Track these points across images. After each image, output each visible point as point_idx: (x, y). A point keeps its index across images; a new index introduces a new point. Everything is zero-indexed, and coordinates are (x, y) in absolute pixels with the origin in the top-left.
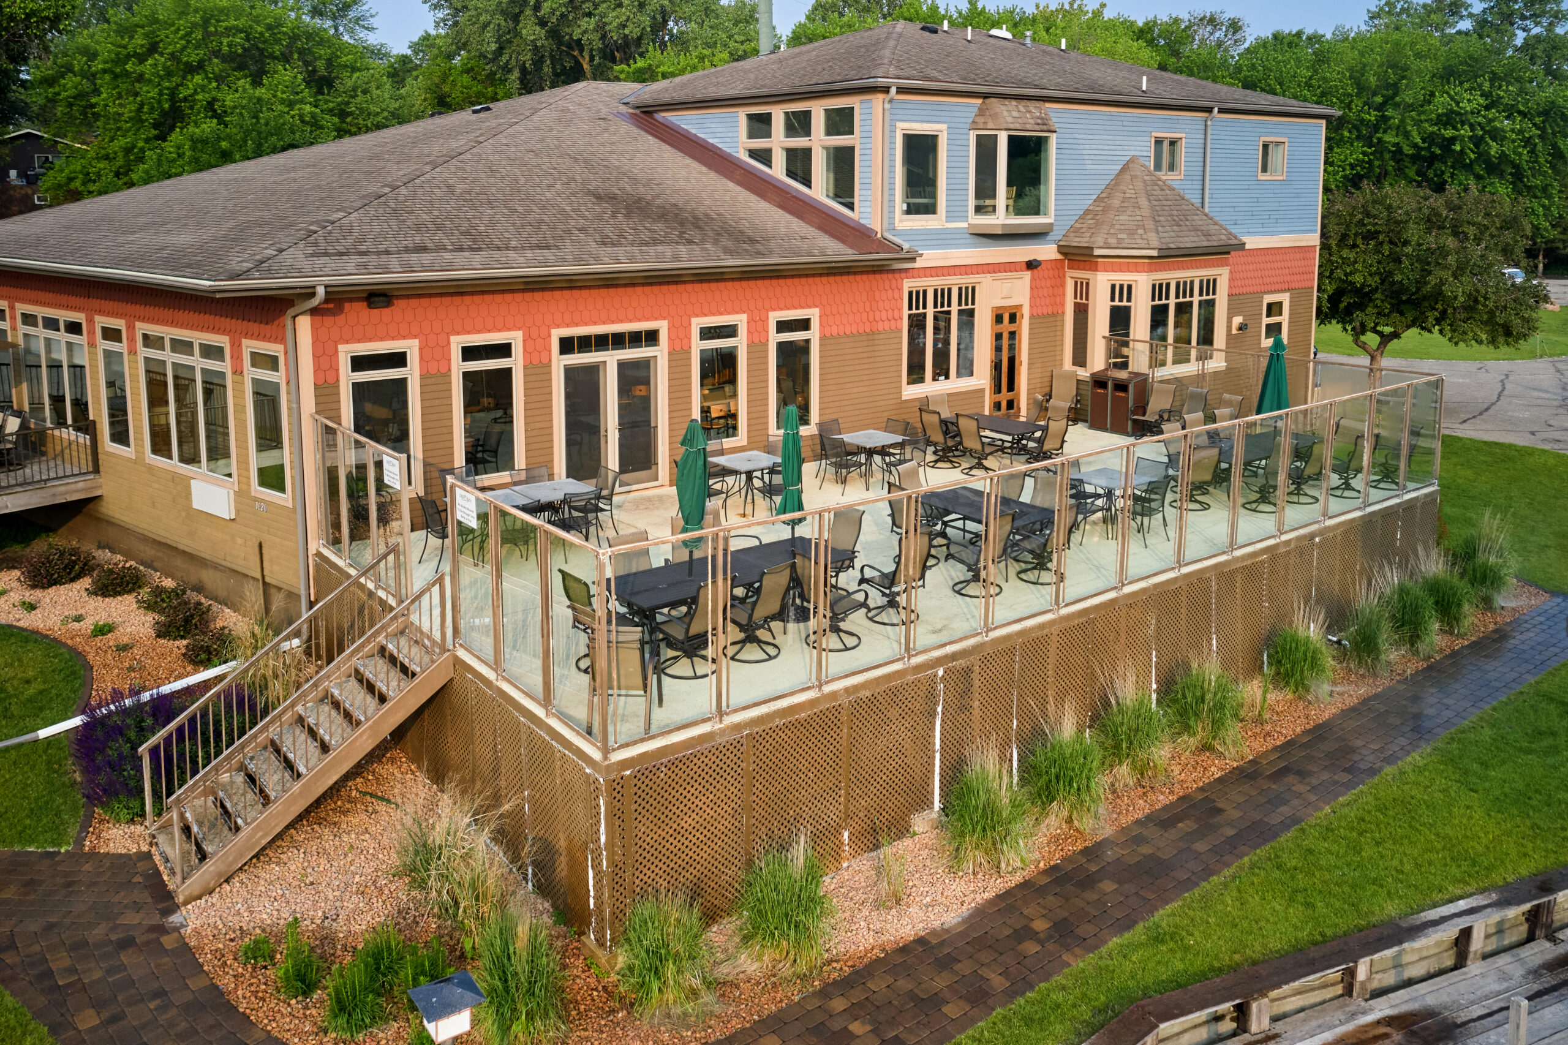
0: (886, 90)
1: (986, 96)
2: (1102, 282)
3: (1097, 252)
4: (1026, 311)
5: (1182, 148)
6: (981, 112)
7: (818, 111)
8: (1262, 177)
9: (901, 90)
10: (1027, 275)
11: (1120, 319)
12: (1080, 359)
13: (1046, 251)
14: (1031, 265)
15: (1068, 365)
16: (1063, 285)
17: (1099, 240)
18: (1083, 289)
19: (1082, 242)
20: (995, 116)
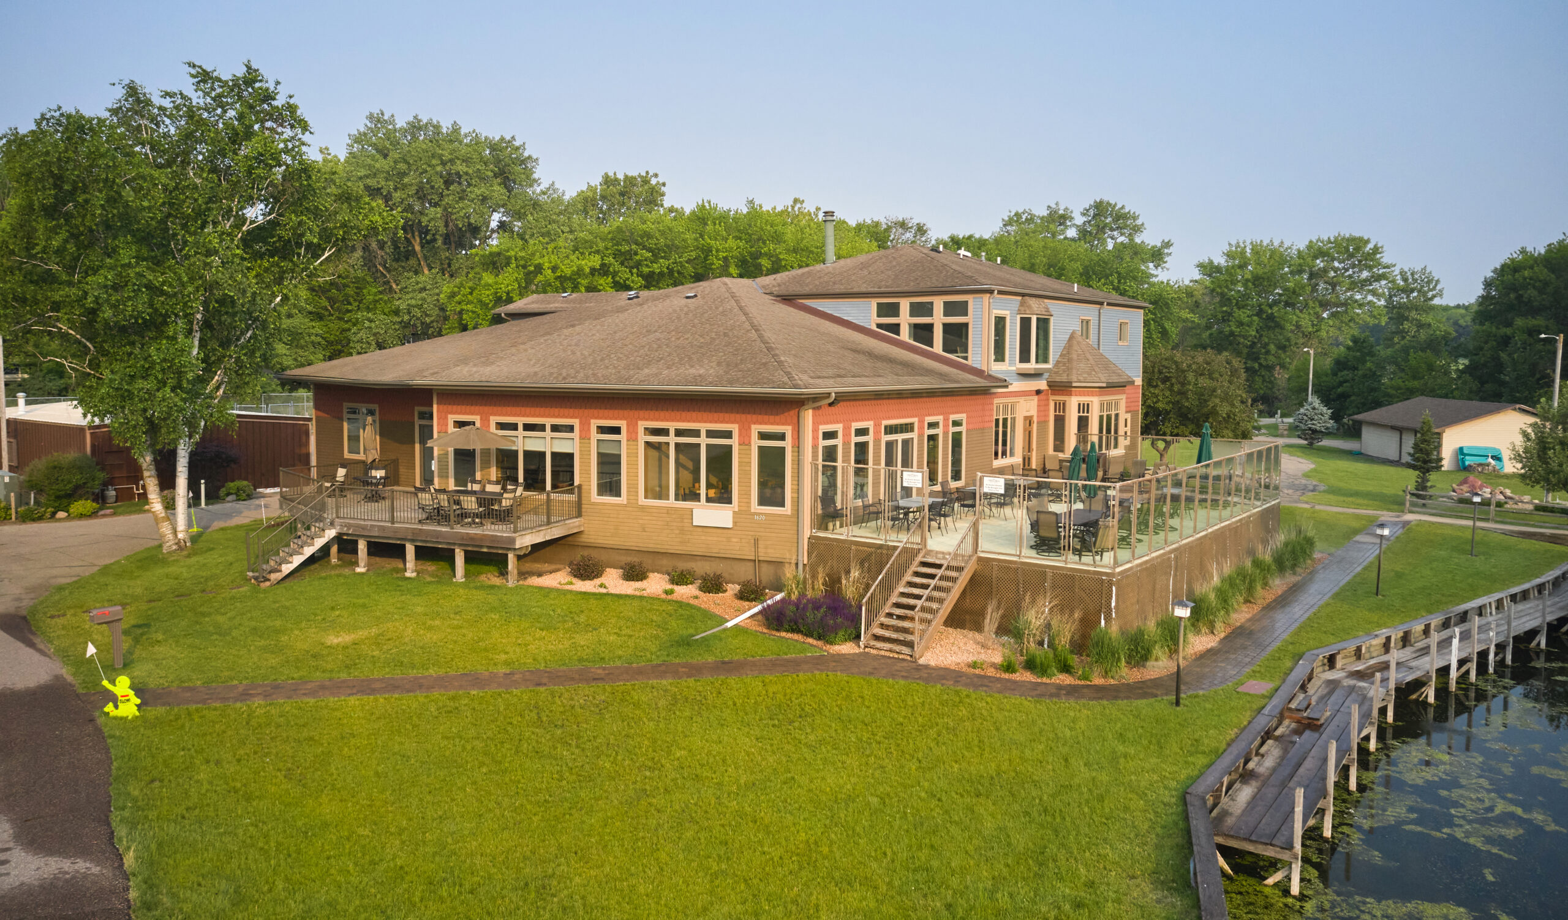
0: (991, 292)
1: (1023, 295)
2: (1073, 403)
3: (1074, 384)
4: (1035, 419)
5: (1091, 323)
6: (1022, 304)
7: (938, 303)
8: (1120, 343)
9: (1000, 292)
10: (1036, 398)
11: (1083, 422)
12: (1059, 446)
13: (1042, 384)
14: (1038, 392)
15: (1051, 451)
16: (1048, 405)
17: (1074, 378)
18: (1061, 407)
19: (1064, 378)
20: (1029, 307)
